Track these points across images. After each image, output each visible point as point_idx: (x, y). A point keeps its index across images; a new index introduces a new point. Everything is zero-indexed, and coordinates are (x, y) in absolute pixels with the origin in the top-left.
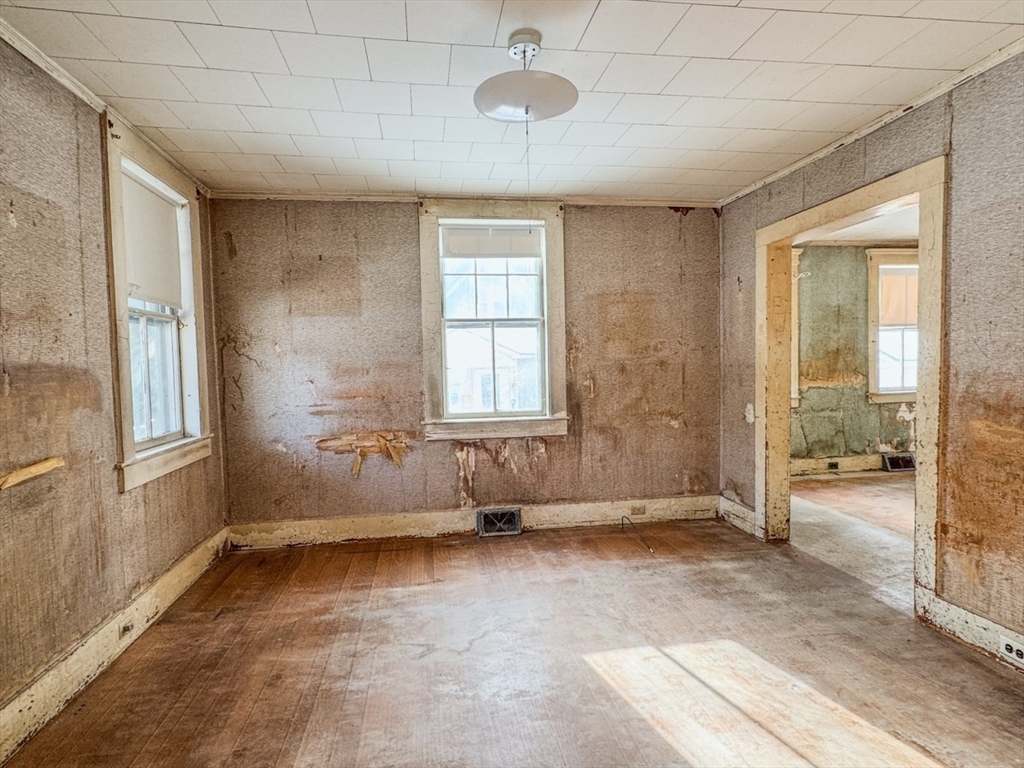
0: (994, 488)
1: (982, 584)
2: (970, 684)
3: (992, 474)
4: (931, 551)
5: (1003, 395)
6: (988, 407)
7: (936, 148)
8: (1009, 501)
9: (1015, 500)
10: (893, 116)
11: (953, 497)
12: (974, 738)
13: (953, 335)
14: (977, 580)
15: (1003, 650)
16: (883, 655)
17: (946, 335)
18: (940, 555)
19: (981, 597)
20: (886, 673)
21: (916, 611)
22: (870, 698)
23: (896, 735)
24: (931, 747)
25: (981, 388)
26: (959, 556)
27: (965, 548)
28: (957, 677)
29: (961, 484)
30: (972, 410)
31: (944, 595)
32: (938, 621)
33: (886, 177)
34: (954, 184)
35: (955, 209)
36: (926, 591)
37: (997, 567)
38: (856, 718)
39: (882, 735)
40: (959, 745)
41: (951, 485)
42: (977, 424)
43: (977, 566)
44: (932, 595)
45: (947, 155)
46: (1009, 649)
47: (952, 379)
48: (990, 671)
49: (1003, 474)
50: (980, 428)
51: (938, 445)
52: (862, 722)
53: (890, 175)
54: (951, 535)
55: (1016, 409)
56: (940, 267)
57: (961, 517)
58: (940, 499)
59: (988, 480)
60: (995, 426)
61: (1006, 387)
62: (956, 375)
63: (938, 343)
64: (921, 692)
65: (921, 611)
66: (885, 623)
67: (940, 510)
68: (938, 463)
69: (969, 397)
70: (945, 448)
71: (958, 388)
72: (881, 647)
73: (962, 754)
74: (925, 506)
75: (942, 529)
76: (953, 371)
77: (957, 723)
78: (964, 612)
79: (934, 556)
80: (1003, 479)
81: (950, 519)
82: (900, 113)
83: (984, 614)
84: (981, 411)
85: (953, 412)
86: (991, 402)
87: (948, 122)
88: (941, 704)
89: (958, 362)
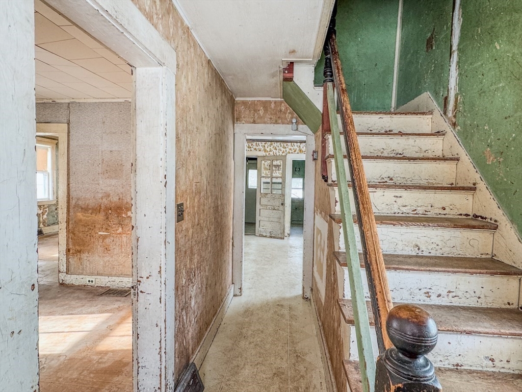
0: (84, 234)
1: (81, 265)
2: (80, 295)
3: (83, 229)
4: (65, 259)
5: (86, 204)
6: (82, 208)
7: (64, 120)
8: (88, 237)
9: (90, 236)
10: (48, 101)
11: (72, 239)
12: (84, 306)
13: (71, 185)
14: (79, 264)
15: (88, 282)
16: (51, 299)
17: (68, 185)
18: (68, 259)
19: (81, 269)
20: (54, 302)
21: (59, 282)
22: (52, 310)
23: (63, 315)
24: (74, 312)
25: (80, 203)
26: (74, 258)
27: (75, 255)
28: (76, 295)
29: (74, 234)
30: (77, 210)
31: (69, 273)
32: (67, 282)
33: (45, 123)
34: (71, 134)
35: (71, 143)
36: (63, 274)
37: (85, 258)
38: (48, 317)
39: (58, 317)
40: (80, 309)
41: (71, 235)
42: (79, 214)
43: (80, 260)
44: (65, 274)
45: (68, 124)
46: (89, 281)
47: (71, 199)
48: (84, 290)
49: (87, 229)
50: (80, 215)
51: (66, 222)
52: (51, 317)
53: (47, 123)
54: (71, 252)
55: (90, 209)
56: (66, 162)
57: (74, 245)
58: (67, 241)
59: (82, 232)
60: (84, 214)
61: (87, 202)
62: (72, 198)
63: (66, 187)
64: (67, 302)
65: (61, 282)
66: (48, 290)
67: (68, 244)
68: (66, 228)
69: (76, 206)
70: (69, 223)
71: (73, 202)
72: (50, 297)
73: (82, 310)
74: (62, 244)
75: (68, 250)
76: (71, 197)
77: (79, 304)
78: (75, 276)
79: (65, 261)
80: (87, 230)
81: (71, 247)
82: (51, 101)
83: (82, 274)
84: (80, 210)
85: (71, 210)
86: (83, 207)
87: (68, 113)
88: (73, 303)
89: (73, 194)
